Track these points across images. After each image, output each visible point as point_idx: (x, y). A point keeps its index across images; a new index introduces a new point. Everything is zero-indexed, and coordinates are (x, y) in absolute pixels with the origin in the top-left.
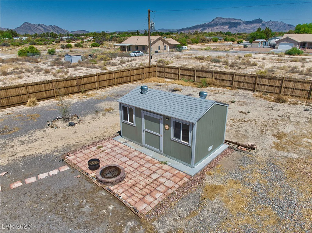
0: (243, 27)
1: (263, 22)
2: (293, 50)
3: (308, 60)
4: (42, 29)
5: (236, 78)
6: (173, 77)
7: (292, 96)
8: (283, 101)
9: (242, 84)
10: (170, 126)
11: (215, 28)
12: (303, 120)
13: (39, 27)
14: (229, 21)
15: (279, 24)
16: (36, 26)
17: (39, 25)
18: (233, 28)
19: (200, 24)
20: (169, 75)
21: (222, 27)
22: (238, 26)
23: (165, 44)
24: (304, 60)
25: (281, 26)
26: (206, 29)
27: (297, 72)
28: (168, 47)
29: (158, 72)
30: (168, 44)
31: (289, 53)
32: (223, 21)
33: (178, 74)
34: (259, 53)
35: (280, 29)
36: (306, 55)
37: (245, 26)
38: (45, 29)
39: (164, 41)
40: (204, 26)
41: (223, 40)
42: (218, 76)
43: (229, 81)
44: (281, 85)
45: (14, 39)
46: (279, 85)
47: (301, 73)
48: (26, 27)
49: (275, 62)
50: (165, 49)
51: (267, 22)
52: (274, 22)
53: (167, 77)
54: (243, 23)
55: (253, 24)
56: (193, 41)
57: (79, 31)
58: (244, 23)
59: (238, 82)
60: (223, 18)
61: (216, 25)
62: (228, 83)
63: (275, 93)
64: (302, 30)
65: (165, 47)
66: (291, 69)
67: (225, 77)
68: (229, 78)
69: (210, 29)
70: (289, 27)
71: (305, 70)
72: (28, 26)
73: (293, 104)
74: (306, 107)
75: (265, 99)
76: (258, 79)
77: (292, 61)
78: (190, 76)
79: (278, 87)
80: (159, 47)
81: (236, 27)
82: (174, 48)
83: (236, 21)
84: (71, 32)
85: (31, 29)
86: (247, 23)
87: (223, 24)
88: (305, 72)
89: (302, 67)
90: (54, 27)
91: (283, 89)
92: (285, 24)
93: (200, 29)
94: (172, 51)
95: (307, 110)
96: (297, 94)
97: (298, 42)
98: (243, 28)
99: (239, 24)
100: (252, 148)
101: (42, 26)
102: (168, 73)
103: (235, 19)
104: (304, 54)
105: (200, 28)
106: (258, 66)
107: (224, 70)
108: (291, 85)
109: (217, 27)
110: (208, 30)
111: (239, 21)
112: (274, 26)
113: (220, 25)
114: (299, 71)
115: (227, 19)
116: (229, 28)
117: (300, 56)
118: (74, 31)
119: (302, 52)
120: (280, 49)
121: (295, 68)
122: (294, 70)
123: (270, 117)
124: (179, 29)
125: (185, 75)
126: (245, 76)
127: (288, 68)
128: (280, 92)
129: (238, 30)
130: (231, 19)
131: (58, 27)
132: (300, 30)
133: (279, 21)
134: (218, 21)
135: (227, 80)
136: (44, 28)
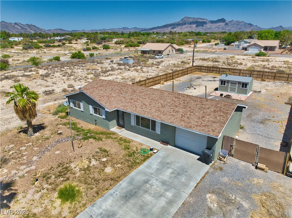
0: (209, 25)
1: (226, 22)
2: (260, 53)
3: (271, 60)
4: (19, 27)
5: (242, 72)
6: (206, 72)
7: (267, 79)
8: (265, 81)
9: (245, 74)
10: (240, 85)
11: (184, 26)
12: (273, 86)
13: (16, 26)
14: (196, 20)
15: (241, 23)
16: (12, 25)
17: (16, 24)
18: (200, 27)
19: (170, 23)
20: (204, 71)
21: (190, 26)
22: (205, 25)
23: (173, 49)
24: (268, 60)
25: (242, 25)
26: (176, 28)
27: (266, 68)
28: (174, 51)
29: (197, 69)
30: (175, 48)
31: (258, 55)
32: (191, 20)
33: (210, 70)
34: (238, 55)
35: (241, 27)
36: (269, 56)
37: (210, 25)
38: (22, 28)
39: (173, 47)
40: (174, 25)
41: (201, 42)
42: (233, 71)
43: (238, 73)
44: (263, 74)
45: (10, 39)
46: (262, 74)
47: (268, 68)
48: (3, 26)
49: (252, 62)
50: (173, 52)
51: (230, 22)
52: (236, 21)
53: (203, 71)
54: (208, 22)
55: (218, 23)
56: (180, 44)
57: (56, 29)
58: (210, 23)
59: (243, 73)
60: (190, 18)
61: (185, 24)
62: (238, 74)
63: (260, 78)
64: (263, 35)
65: (172, 50)
66: (262, 66)
67: (236, 71)
68: (238, 71)
69: (180, 28)
70: (249, 25)
71: (270, 66)
72: (5, 25)
73: (269, 82)
74: (274, 82)
75: (256, 80)
76: (252, 72)
77: (261, 61)
78: (217, 71)
79: (261, 75)
80: (169, 51)
81: (203, 26)
82: (178, 51)
83: (203, 21)
84: (48, 30)
85: (8, 28)
86: (212, 22)
87: (191, 23)
88: (270, 68)
89: (268, 65)
90: (31, 26)
91: (264, 76)
92: (245, 23)
93: (171, 28)
94: (177, 54)
95: (274, 83)
96: (270, 78)
97: (262, 47)
98: (209, 27)
99: (205, 23)
100: (260, 92)
101: (18, 25)
102: (204, 69)
103: (201, 19)
104: (267, 55)
105: (170, 26)
106: (244, 64)
107: (226, 67)
108: (267, 74)
109: (185, 26)
110: (177, 28)
111: (205, 21)
112: (236, 25)
113: (188, 24)
114: (267, 67)
115: (194, 18)
116: (196, 26)
117: (265, 57)
118: (50, 30)
119: (266, 54)
120: (250, 52)
121: (265, 65)
122: (264, 67)
123: (261, 85)
124: (151, 28)
125: (214, 70)
126: (246, 71)
127: (261, 66)
128: (262, 77)
129: (205, 29)
130: (198, 19)
131: (34, 26)
132: (262, 35)
133: (240, 21)
134: (186, 20)
135: (237, 73)
136: (20, 27)
